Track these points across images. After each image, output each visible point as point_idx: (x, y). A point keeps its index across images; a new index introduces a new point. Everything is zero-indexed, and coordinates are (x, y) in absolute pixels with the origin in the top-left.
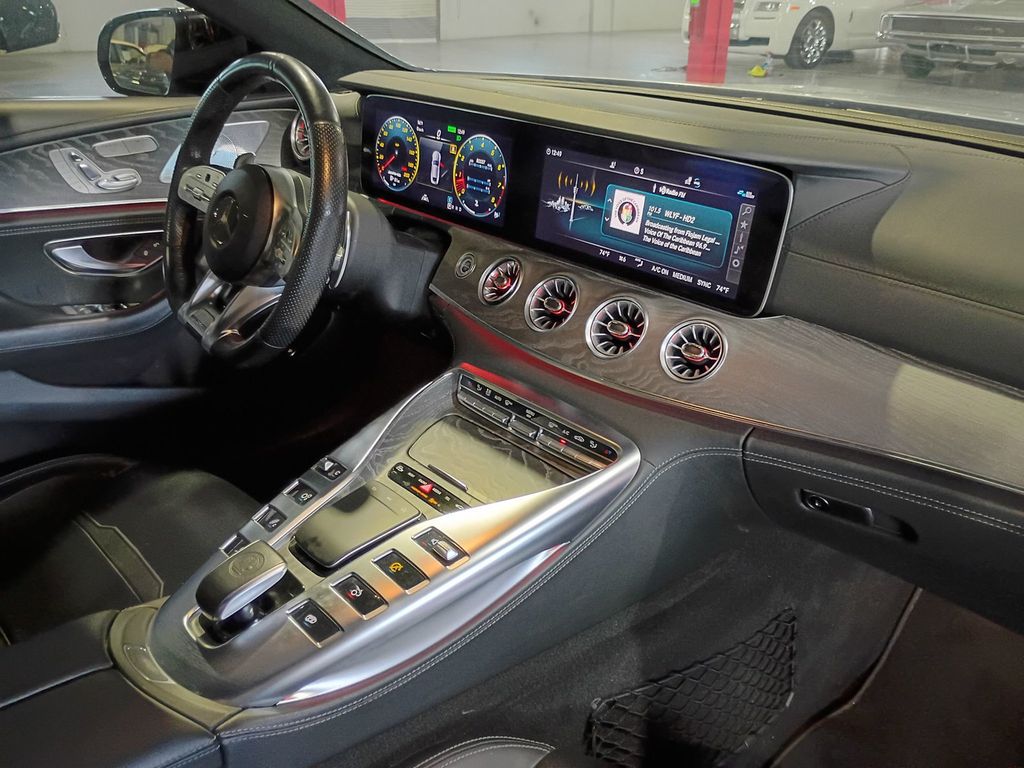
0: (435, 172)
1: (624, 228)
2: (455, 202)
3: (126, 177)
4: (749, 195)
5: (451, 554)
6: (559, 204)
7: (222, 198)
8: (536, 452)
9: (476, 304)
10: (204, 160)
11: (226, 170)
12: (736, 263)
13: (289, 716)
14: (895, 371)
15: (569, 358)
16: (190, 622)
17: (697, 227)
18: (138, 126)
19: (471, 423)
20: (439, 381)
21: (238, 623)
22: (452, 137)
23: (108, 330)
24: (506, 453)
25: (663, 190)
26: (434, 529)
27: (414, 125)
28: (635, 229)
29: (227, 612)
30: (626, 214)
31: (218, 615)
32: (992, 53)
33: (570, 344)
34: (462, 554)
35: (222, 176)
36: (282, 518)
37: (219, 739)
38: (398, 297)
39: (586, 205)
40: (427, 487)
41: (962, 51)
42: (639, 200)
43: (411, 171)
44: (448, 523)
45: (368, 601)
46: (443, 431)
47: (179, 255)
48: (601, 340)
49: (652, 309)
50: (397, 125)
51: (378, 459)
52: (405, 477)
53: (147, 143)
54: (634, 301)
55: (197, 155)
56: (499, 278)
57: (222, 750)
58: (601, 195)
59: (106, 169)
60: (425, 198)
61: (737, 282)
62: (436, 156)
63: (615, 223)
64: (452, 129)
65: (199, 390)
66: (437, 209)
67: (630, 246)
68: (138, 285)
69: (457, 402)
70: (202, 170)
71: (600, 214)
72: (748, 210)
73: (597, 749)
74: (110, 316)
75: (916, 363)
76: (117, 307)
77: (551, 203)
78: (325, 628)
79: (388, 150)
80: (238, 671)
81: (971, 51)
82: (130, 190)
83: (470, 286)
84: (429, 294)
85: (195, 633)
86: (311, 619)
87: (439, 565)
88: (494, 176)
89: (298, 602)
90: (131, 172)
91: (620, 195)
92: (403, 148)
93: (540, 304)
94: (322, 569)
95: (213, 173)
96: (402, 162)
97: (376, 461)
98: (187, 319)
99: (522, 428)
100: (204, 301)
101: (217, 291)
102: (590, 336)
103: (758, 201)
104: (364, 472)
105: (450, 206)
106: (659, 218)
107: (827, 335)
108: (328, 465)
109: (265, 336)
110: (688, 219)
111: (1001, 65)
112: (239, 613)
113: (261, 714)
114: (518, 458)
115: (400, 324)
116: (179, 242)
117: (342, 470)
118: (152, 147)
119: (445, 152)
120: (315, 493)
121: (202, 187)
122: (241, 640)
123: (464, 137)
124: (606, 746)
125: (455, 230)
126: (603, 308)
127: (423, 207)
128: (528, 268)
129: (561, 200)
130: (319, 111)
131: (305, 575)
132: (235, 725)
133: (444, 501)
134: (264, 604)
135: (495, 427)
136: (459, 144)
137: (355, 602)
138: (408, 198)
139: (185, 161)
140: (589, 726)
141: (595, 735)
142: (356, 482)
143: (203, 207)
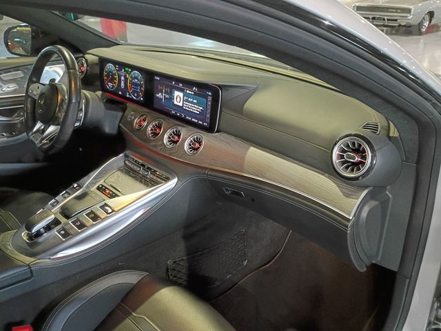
0: (122, 84)
1: (178, 104)
2: (129, 94)
3: (12, 87)
4: (210, 94)
5: (110, 211)
6: (159, 95)
7: (42, 95)
8: (148, 180)
9: (133, 130)
10: (38, 81)
11: (44, 85)
12: (208, 116)
13: (54, 261)
14: (248, 149)
15: (159, 148)
16: (24, 235)
17: (197, 104)
18: (16, 68)
19: (129, 171)
20: (118, 157)
21: (39, 234)
22: (127, 72)
23: (7, 142)
24: (137, 180)
25: (188, 92)
26: (105, 204)
27: (116, 67)
28: (181, 104)
29: (34, 230)
30: (178, 99)
31: (31, 231)
32: (396, 20)
33: (160, 143)
34: (113, 211)
35: (43, 86)
36: (58, 202)
37: (30, 268)
38: (109, 128)
39: (167, 96)
40: (108, 192)
41: (384, 19)
42: (181, 94)
43: (115, 83)
44: (111, 202)
45: (82, 226)
46: (119, 173)
47: (29, 115)
48: (169, 141)
49: (184, 131)
50: (110, 66)
51: (93, 183)
52: (101, 189)
53: (20, 74)
54: (179, 128)
55: (35, 80)
56: (140, 121)
57: (31, 270)
58: (171, 93)
59: (5, 84)
60: (120, 93)
61: (209, 122)
62: (123, 78)
63: (175, 103)
64: (127, 69)
65: (45, 164)
66: (123, 97)
67: (179, 109)
68: (19, 126)
69: (125, 164)
70: (37, 85)
71: (171, 99)
72: (210, 98)
73: (171, 278)
74: (8, 137)
75: (254, 147)
76: (11, 134)
77: (157, 95)
78: (67, 235)
79: (108, 76)
80: (39, 248)
81: (388, 20)
82: (15, 91)
83: (131, 123)
84: (119, 127)
85: (25, 238)
86: (63, 232)
87: (106, 215)
88: (141, 86)
89: (59, 227)
90: (15, 85)
91: (177, 93)
92: (113, 75)
93: (152, 130)
94: (68, 217)
95: (40, 86)
96: (112, 80)
97: (92, 184)
98: (31, 137)
99: (144, 171)
100: (38, 131)
101: (42, 127)
102: (166, 140)
103: (213, 96)
104: (88, 187)
105: (128, 96)
106: (187, 101)
107: (233, 138)
108: (75, 185)
109: (54, 143)
110: (195, 101)
111: (400, 25)
112: (39, 231)
113: (45, 261)
114: (141, 182)
115: (109, 137)
116: (29, 111)
117: (80, 187)
118: (22, 75)
119: (125, 77)
120: (69, 194)
121: (36, 90)
122: (40, 239)
123: (131, 72)
124: (174, 276)
125: (129, 105)
126: (170, 131)
127: (119, 96)
128: (149, 117)
129: (160, 94)
130: (71, 66)
131: (63, 220)
132: (35, 264)
133: (113, 196)
134: (48, 228)
135: (136, 172)
136: (129, 74)
137: (77, 227)
138: (114, 93)
139: (31, 82)
140: (167, 270)
141: (170, 273)
142: (84, 190)
143: (37, 98)
